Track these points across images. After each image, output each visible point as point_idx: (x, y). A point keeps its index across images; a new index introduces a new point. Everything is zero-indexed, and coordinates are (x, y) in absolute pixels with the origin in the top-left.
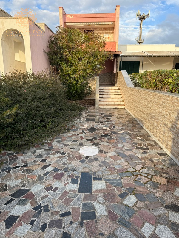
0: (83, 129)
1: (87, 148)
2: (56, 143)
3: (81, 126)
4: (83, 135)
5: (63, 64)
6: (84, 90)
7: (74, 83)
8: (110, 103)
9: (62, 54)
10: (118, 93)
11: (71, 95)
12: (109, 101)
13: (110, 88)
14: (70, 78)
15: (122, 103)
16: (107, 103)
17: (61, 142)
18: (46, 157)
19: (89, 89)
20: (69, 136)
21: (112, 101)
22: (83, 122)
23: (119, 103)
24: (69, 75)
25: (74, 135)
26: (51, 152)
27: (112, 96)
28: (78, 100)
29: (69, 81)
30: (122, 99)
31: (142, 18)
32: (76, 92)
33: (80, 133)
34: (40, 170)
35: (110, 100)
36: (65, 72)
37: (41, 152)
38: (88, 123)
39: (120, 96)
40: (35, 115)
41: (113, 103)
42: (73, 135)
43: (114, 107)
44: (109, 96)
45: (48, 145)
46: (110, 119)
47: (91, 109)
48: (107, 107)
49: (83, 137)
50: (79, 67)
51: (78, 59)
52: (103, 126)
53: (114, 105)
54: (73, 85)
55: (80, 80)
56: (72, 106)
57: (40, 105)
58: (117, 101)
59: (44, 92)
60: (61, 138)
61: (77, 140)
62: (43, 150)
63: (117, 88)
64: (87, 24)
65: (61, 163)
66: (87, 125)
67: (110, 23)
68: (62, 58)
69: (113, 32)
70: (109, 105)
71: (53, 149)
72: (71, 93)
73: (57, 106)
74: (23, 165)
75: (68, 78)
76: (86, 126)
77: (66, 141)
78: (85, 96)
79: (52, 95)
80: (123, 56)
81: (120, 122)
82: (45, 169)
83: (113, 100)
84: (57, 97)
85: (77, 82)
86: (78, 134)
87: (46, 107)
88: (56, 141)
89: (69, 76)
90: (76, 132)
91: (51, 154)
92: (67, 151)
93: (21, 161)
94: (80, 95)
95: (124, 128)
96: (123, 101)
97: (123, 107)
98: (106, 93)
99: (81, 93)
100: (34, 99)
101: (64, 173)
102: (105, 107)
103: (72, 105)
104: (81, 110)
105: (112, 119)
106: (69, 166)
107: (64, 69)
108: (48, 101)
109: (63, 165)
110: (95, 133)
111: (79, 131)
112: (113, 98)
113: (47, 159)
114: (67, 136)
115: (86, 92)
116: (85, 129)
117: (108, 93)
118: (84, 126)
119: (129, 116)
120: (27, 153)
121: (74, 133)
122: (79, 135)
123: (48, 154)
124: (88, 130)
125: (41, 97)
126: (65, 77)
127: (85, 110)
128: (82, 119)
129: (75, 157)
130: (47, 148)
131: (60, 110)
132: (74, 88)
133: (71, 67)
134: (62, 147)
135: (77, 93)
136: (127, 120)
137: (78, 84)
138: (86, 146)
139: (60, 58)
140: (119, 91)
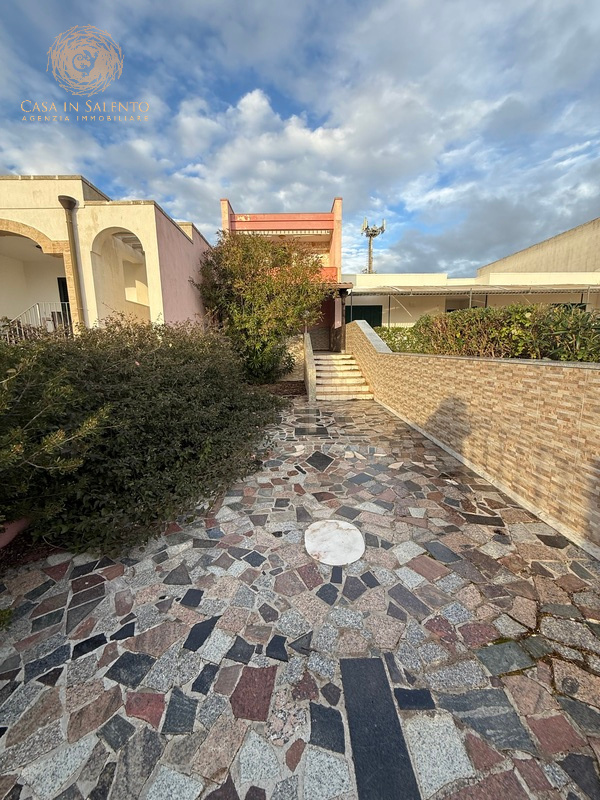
0: (294, 459)
1: (325, 529)
2: (228, 511)
3: (287, 449)
4: (300, 479)
5: (233, 307)
6: (277, 361)
7: (257, 347)
8: (340, 389)
9: (230, 287)
10: (353, 367)
11: (251, 373)
12: (335, 385)
13: (334, 356)
14: (248, 337)
15: (365, 389)
16: (333, 389)
17: (243, 510)
18: (202, 579)
19: (289, 359)
20: (263, 486)
21: (342, 385)
22: (290, 439)
23: (359, 389)
24: (245, 331)
25: (276, 481)
26: (216, 553)
27: (340, 375)
28: (266, 383)
29: (247, 343)
30: (363, 380)
31: (372, 234)
32: (261, 367)
33: (292, 473)
34: (181, 655)
35: (337, 381)
36: (236, 325)
37: (185, 551)
38: (303, 440)
39: (358, 374)
40: (169, 430)
41: (345, 389)
42: (272, 480)
43: (351, 397)
44: (334, 375)
45: (204, 524)
46: (352, 427)
47: (298, 403)
48: (334, 398)
49: (302, 485)
50: (268, 313)
51: (264, 296)
52: (342, 447)
53: (349, 393)
54: (255, 352)
55: (271, 340)
56: (255, 398)
57: (181, 400)
58: (354, 385)
59: (191, 367)
60: (242, 495)
61: (288, 500)
62: (190, 543)
63: (349, 357)
64: (279, 233)
65: (256, 608)
66: (302, 447)
67: (323, 232)
68: (230, 296)
69: (328, 251)
70: (337, 393)
71: (220, 540)
72: (250, 370)
73: (225, 402)
74: (119, 627)
75: (244, 337)
76: (300, 449)
77: (256, 505)
78: (281, 375)
79: (211, 373)
80: (354, 294)
81: (378, 435)
82: (200, 650)
83: (344, 381)
84: (222, 378)
85: (264, 345)
86: (287, 476)
87: (195, 404)
88: (228, 506)
89: (246, 334)
90: (277, 470)
91: (216, 564)
92: (266, 544)
93: (112, 604)
94: (269, 372)
95: (396, 450)
96: (366, 384)
97: (370, 396)
98: (328, 368)
99: (273, 368)
100: (165, 386)
101: (274, 668)
102: (329, 398)
103: (256, 395)
104: (280, 406)
105: (358, 428)
106: (287, 626)
107: (236, 319)
108: (202, 390)
109: (262, 621)
110: (329, 470)
111: (286, 467)
112: (344, 378)
113: (206, 590)
114: (256, 486)
115: (281, 366)
116: (301, 460)
117: (332, 368)
118: (295, 451)
119: (392, 420)
120: (137, 561)
121: (274, 475)
122: (289, 481)
123: (206, 561)
124: (309, 461)
125: (183, 380)
126: (238, 335)
127: (287, 405)
128: (285, 431)
129: (296, 573)
130: (202, 534)
131: (231, 409)
132: (257, 358)
133: (249, 314)
134: (248, 529)
135: (264, 369)
136: (394, 428)
137: (267, 350)
138: (318, 520)
139: (226, 296)
140: (353, 362)
